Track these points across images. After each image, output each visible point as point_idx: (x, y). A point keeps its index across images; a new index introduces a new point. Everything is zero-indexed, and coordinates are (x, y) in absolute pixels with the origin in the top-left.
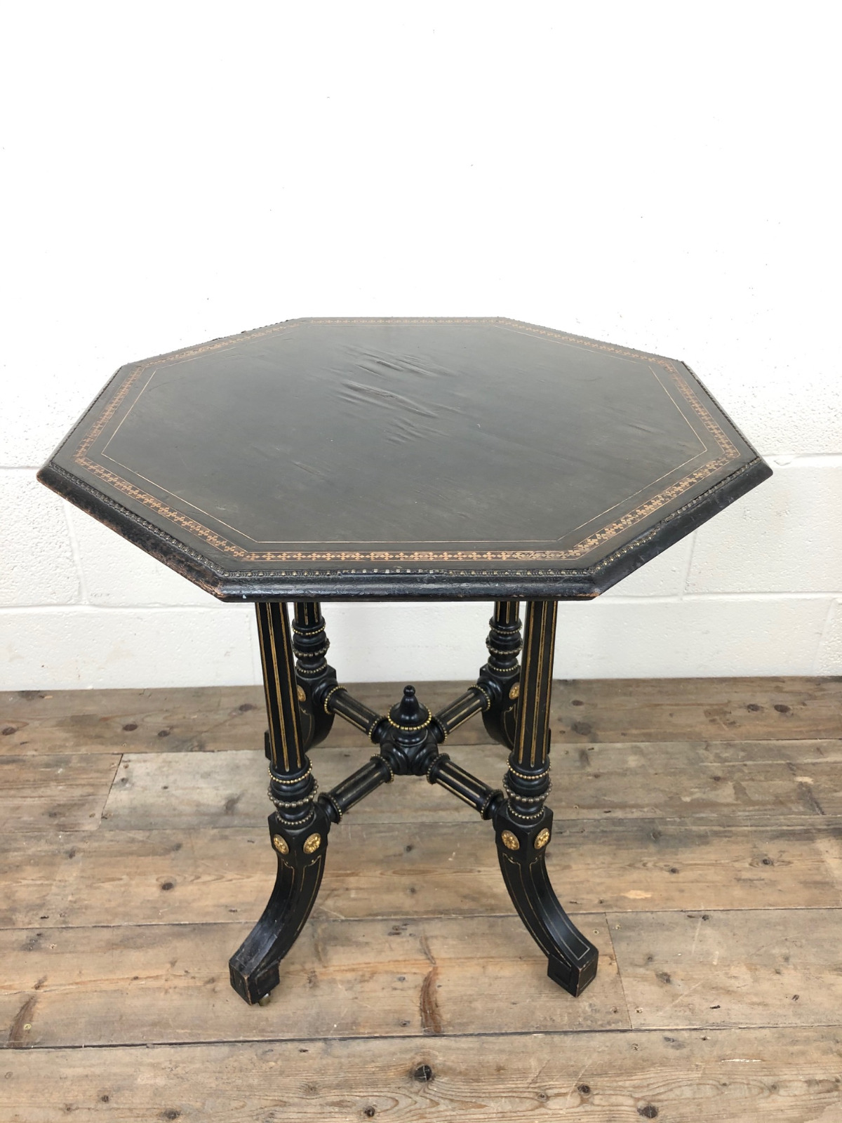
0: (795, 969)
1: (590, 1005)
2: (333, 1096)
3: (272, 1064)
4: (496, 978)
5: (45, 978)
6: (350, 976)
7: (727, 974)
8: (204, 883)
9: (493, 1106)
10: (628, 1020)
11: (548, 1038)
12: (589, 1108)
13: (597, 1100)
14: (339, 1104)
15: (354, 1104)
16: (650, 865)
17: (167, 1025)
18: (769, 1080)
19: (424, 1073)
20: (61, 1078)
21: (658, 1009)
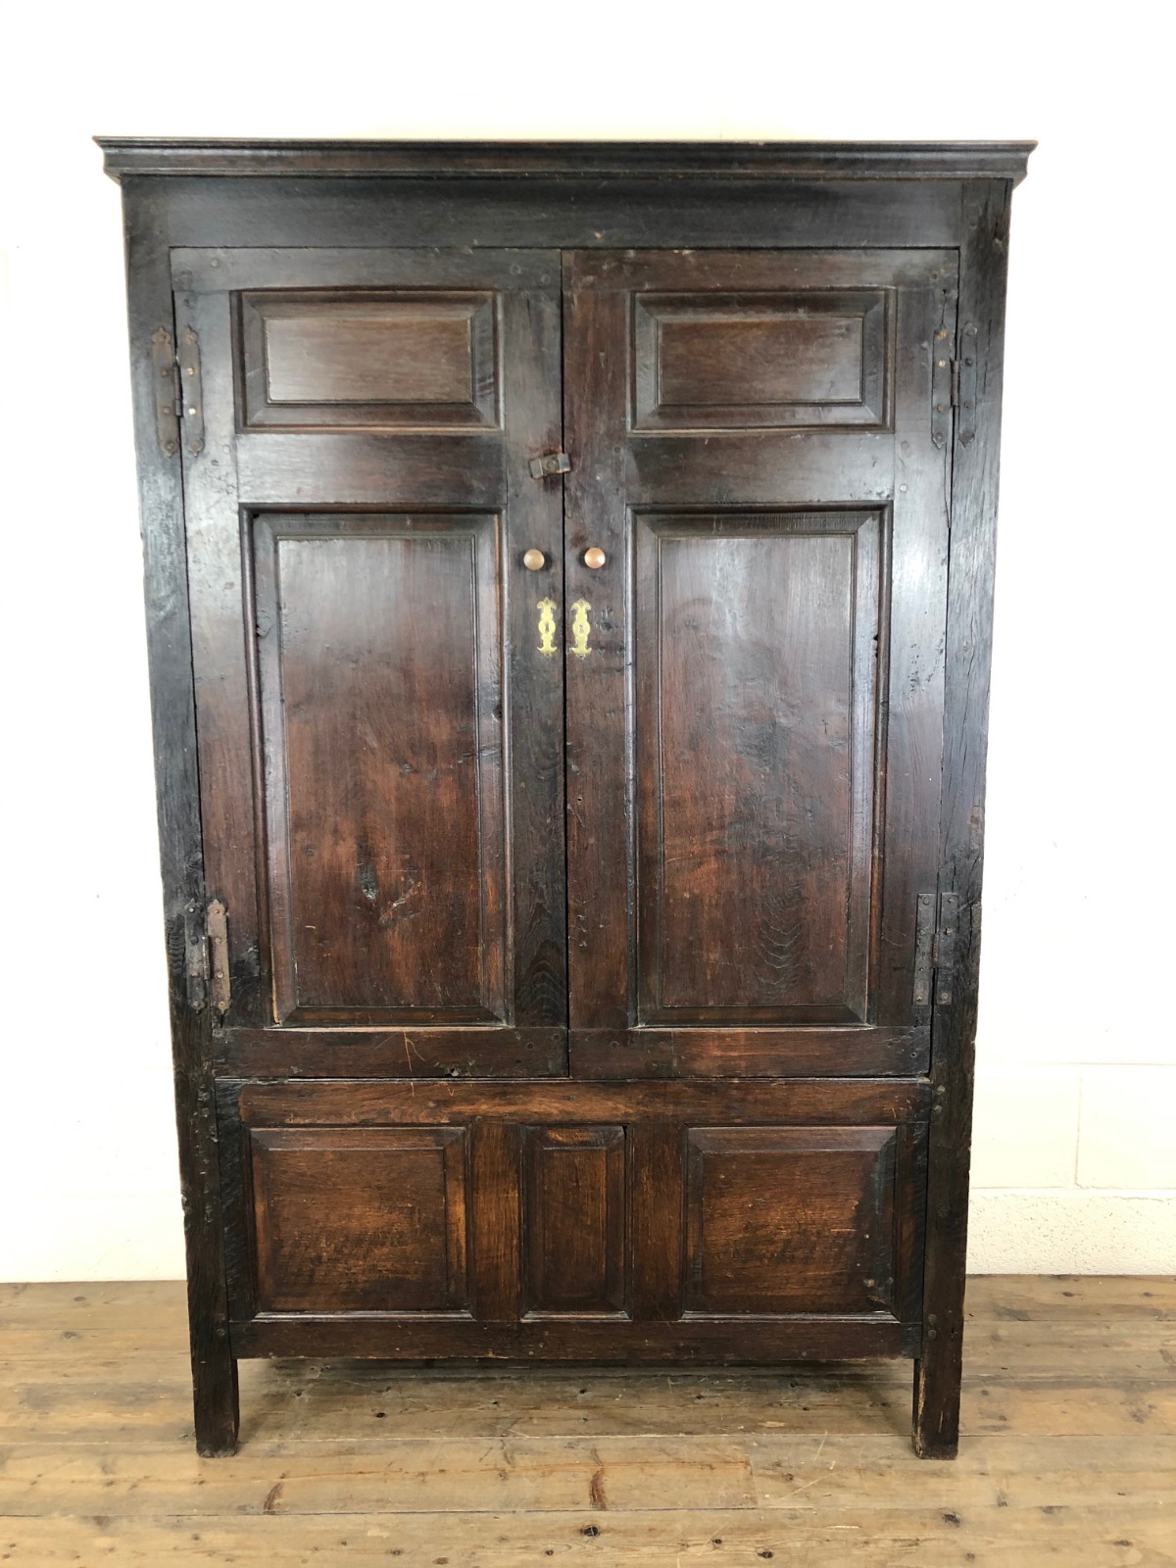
0: (896, 1472)
1: (727, 1494)
2: (521, 1544)
3: (472, 1525)
4: (652, 1476)
5: (288, 1472)
6: (532, 1473)
7: (839, 1475)
8: (411, 1413)
9: (645, 1550)
10: (755, 1503)
11: (692, 1512)
12: (720, 1552)
13: (726, 1548)
14: (525, 1548)
15: (537, 1548)
16: (785, 1405)
17: (388, 1502)
18: (865, 1538)
19: (592, 1531)
20: (308, 1532)
21: (780, 1497)
